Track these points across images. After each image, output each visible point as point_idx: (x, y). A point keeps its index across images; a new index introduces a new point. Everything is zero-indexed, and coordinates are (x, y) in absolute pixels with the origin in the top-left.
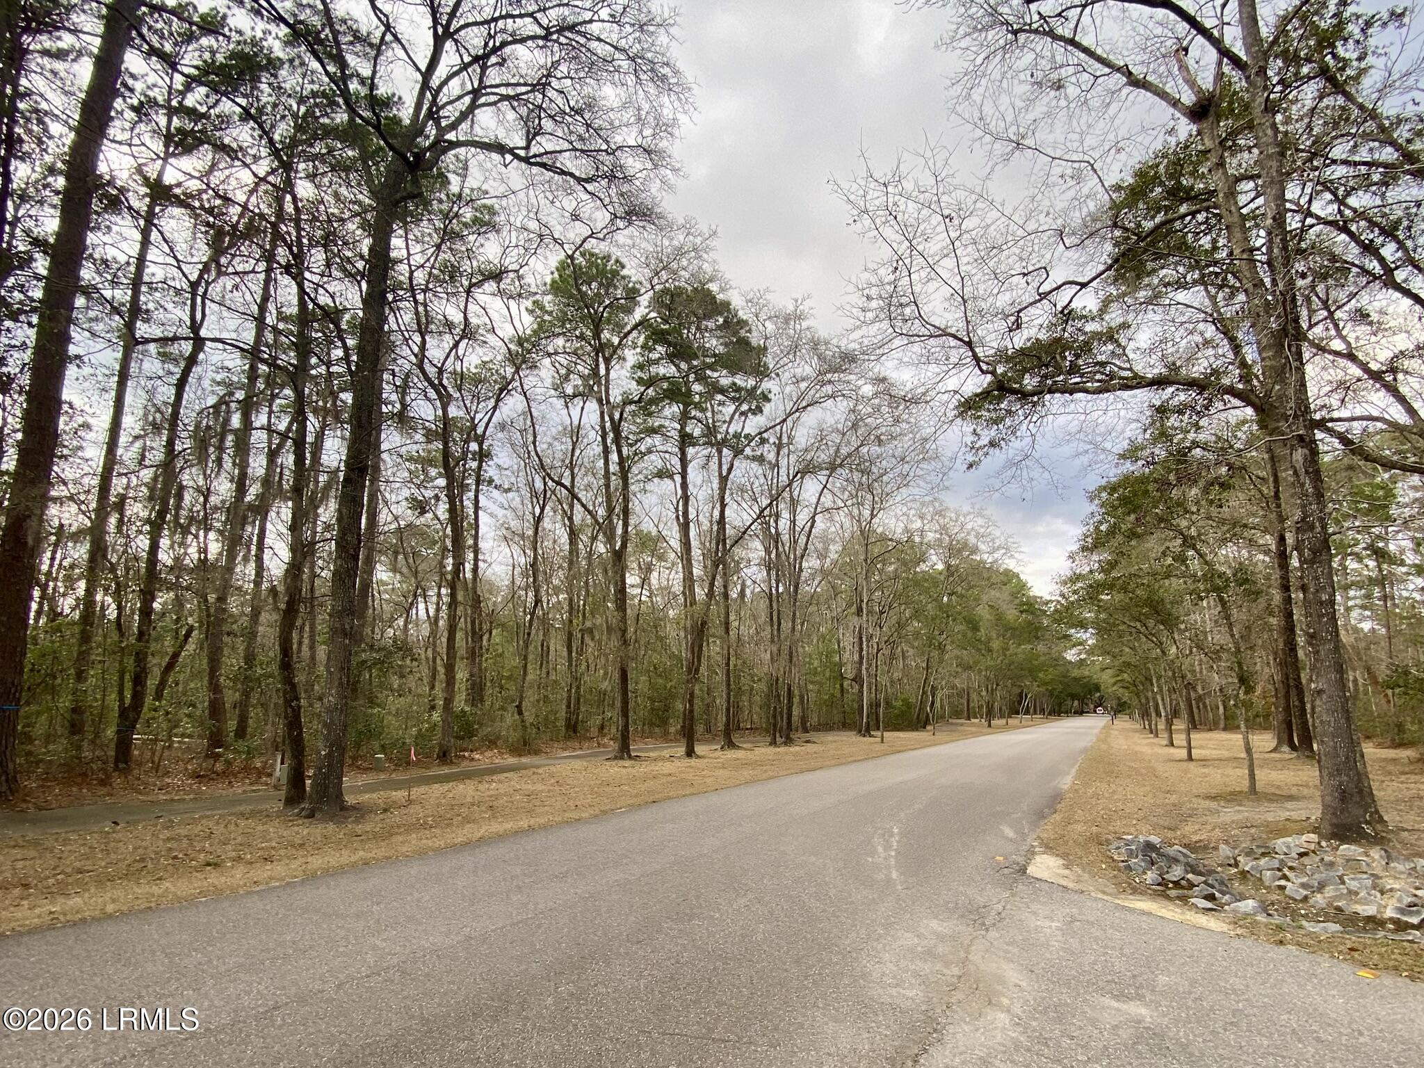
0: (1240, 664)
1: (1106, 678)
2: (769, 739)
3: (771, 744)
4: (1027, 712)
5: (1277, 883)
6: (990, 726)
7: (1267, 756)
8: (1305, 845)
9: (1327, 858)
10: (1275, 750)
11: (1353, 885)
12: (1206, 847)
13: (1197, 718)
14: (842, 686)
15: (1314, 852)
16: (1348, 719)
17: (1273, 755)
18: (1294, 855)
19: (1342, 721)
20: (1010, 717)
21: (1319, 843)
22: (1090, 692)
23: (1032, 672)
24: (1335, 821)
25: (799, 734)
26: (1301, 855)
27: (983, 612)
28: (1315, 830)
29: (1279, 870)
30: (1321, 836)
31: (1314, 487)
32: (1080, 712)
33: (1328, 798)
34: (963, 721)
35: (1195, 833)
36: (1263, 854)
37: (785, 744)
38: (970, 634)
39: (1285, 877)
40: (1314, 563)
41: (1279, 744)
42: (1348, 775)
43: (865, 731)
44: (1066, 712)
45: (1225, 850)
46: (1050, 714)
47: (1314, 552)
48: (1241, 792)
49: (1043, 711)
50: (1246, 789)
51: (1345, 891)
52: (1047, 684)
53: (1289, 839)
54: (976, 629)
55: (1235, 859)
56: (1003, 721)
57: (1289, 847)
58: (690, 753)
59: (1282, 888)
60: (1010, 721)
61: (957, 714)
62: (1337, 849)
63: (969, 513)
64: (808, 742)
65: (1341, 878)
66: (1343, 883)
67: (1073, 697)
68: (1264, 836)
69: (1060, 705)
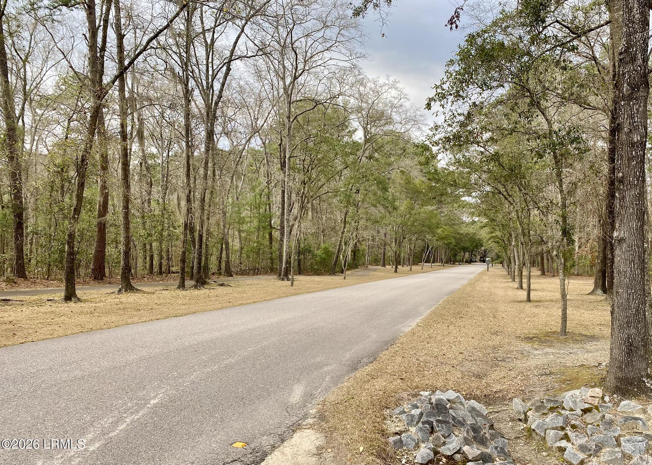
0: (564, 218)
1: (484, 234)
2: (177, 282)
3: (179, 287)
4: (428, 261)
5: (558, 444)
6: (396, 271)
7: (585, 297)
8: (590, 400)
9: (608, 416)
10: (592, 293)
11: (627, 447)
12: (503, 398)
13: (546, 267)
14: (270, 234)
15: (597, 408)
16: (643, 269)
17: (590, 297)
18: (579, 412)
19: (638, 271)
20: (414, 264)
21: (603, 398)
22: (477, 246)
23: (432, 229)
24: (620, 375)
25: (214, 278)
26: (586, 411)
27: (395, 175)
28: (602, 382)
29: (563, 429)
30: (606, 389)
31: (641, 13)
32: (470, 262)
33: (616, 351)
34: (380, 267)
35: (498, 381)
36: (552, 409)
37: (196, 287)
38: (379, 193)
39: (566, 437)
40: (631, 99)
41: (596, 287)
42: (636, 328)
43: (285, 275)
44: (459, 261)
45: (517, 405)
46: (447, 262)
47: (634, 87)
48: (554, 333)
49: (441, 260)
50: (559, 330)
51: (619, 455)
52: (443, 238)
53: (577, 392)
54: (385, 189)
55: (525, 414)
56: (407, 268)
57: (575, 402)
58: (70, 296)
59: (562, 450)
60: (414, 267)
61: (376, 262)
62: (617, 404)
63: (385, 84)
64: (222, 285)
65: (617, 439)
66: (619, 445)
67: (465, 249)
68: (557, 385)
69: (455, 255)
